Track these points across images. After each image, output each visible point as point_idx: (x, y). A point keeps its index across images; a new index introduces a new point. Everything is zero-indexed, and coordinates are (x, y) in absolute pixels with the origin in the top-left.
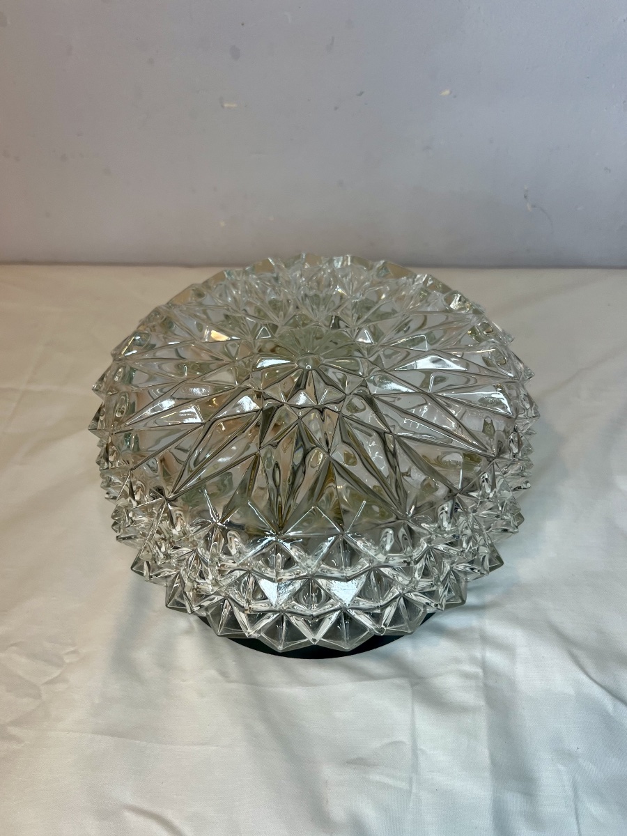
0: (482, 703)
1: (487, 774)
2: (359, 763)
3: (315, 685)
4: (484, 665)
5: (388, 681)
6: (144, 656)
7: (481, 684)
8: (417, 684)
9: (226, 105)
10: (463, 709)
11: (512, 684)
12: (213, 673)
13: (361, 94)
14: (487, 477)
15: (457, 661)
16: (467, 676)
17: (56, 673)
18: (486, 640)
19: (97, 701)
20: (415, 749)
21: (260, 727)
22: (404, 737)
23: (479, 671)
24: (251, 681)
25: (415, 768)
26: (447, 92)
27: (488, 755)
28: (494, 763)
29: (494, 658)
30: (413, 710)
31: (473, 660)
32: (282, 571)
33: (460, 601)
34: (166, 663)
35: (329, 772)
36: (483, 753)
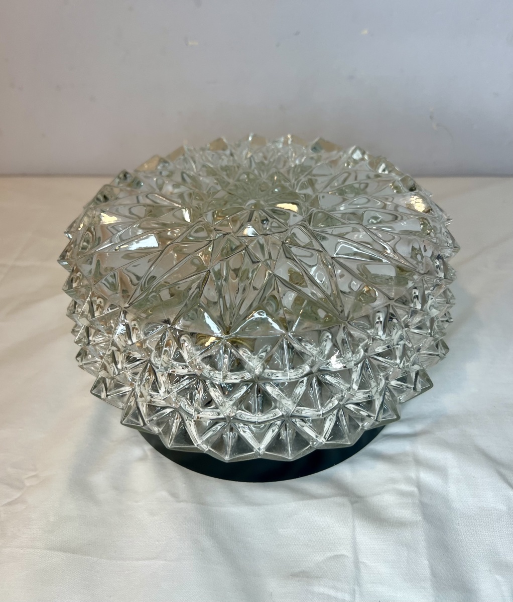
0: (419, 518)
1: (428, 584)
2: (303, 576)
3: (259, 505)
4: (419, 485)
5: (329, 499)
6: (100, 480)
7: (417, 501)
8: (356, 502)
9: (190, 43)
10: (401, 524)
11: (446, 501)
12: (164, 494)
13: (297, 33)
14: (417, 294)
15: (393, 481)
16: (402, 494)
17: (16, 495)
18: (419, 462)
20: (357, 563)
21: (207, 543)
22: (347, 552)
23: (415, 489)
24: (199, 501)
25: (357, 580)
26: (366, 32)
27: (427, 572)
28: (434, 574)
29: (428, 478)
30: (354, 526)
31: (409, 480)
32: (229, 373)
33: (395, 417)
34: (120, 486)
35: (273, 585)
36: (424, 564)
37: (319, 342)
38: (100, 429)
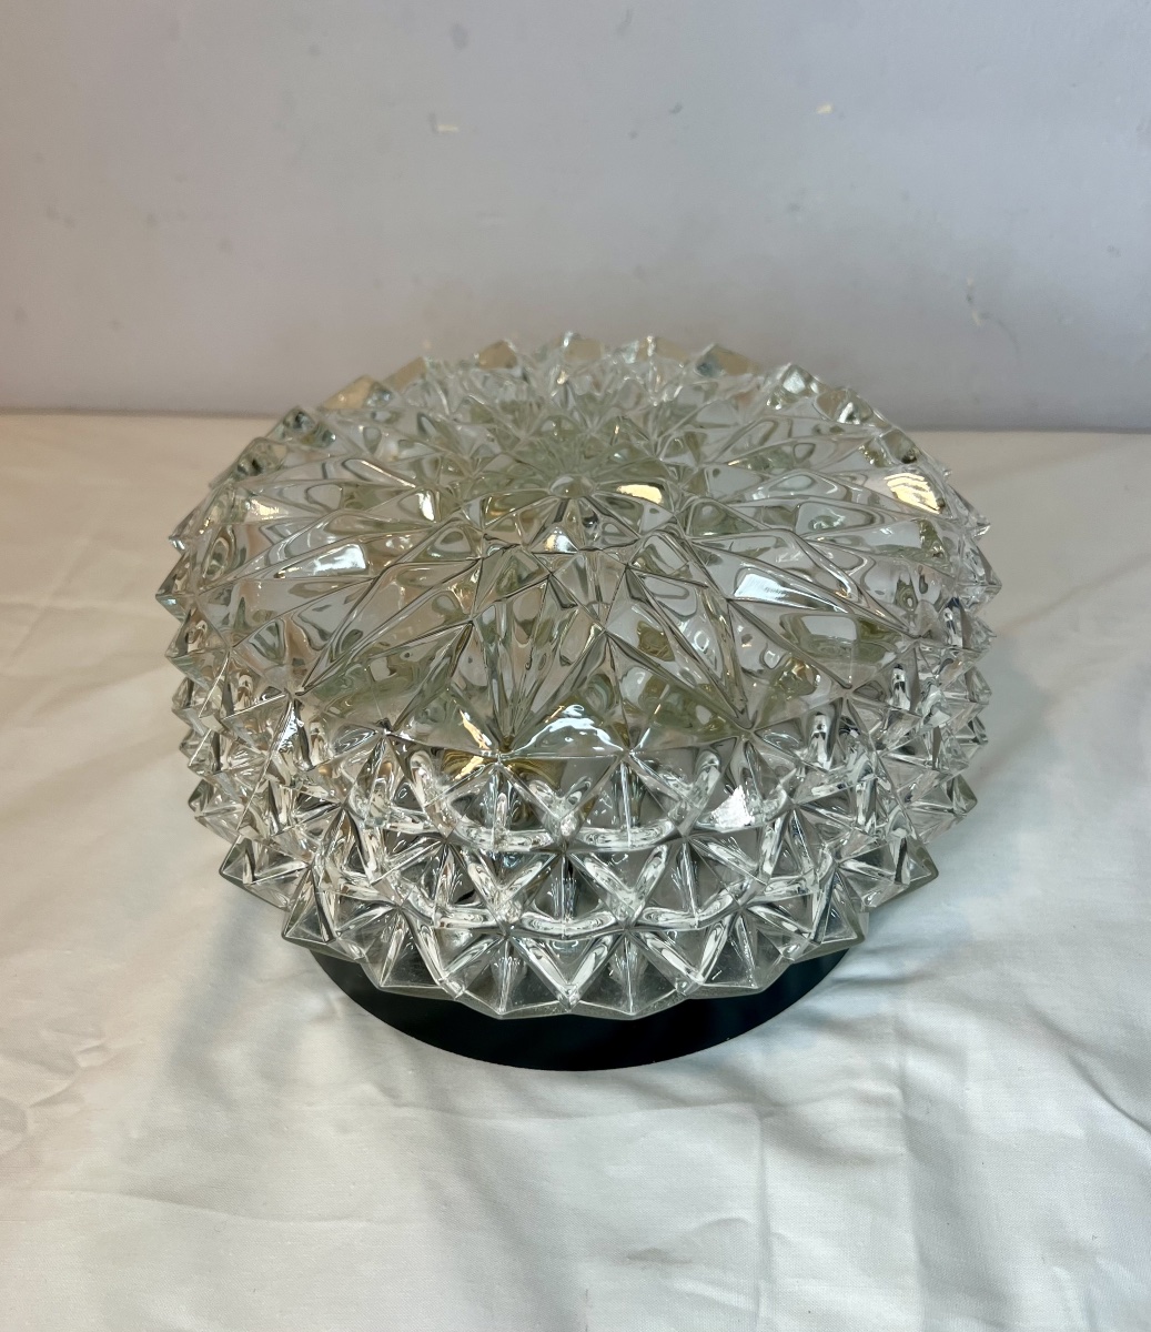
0: (900, 1149)
1: (911, 1281)
2: (655, 1258)
3: (567, 1115)
4: (904, 1083)
5: (713, 1107)
6: (234, 1059)
7: (899, 1116)
8: (771, 1114)
9: (441, 128)
10: (864, 1160)
11: (960, 1118)
12: (369, 1089)
13: (677, 109)
14: (903, 679)
15: (851, 1073)
16: (868, 1100)
17: (59, 1085)
18: (906, 1037)
19: (135, 1135)
20: (766, 1235)
21: (456, 1188)
22: (748, 1214)
23: (895, 1092)
24: (441, 1103)
25: (766, 1269)
26: (827, 109)
27: (912, 1257)
28: (924, 1260)
29: (922, 1068)
30: (763, 1162)
31: (882, 1073)
33: (854, 937)
34: (277, 1072)
35: (592, 1276)
36: (904, 1240)
37: (693, 773)
38: (236, 954)
